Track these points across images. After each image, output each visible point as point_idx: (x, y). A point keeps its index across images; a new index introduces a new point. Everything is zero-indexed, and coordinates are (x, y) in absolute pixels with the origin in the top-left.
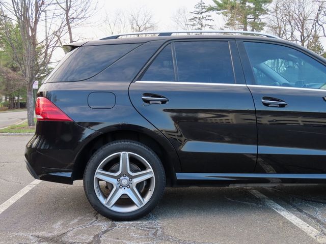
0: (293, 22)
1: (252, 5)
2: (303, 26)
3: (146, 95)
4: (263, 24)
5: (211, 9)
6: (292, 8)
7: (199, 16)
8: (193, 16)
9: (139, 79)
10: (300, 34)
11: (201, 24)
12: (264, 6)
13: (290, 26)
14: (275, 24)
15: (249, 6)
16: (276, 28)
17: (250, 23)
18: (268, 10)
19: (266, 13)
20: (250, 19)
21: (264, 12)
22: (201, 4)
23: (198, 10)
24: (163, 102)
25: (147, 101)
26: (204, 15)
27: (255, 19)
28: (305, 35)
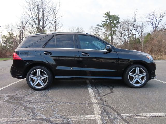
0: (125, 30)
1: (113, 25)
2: (128, 31)
3: (45, 52)
4: (116, 30)
5: (101, 26)
6: (125, 26)
7: (97, 28)
8: (95, 28)
9: (44, 47)
10: (127, 33)
11: (98, 31)
12: (117, 25)
13: (124, 31)
14: (120, 30)
15: (112, 25)
16: (120, 32)
17: (113, 30)
18: (118, 26)
19: (118, 27)
20: (113, 29)
21: (117, 27)
22: (98, 25)
23: (97, 26)
24: (51, 54)
25: (46, 54)
26: (99, 28)
27: (114, 29)
28: (129, 34)
